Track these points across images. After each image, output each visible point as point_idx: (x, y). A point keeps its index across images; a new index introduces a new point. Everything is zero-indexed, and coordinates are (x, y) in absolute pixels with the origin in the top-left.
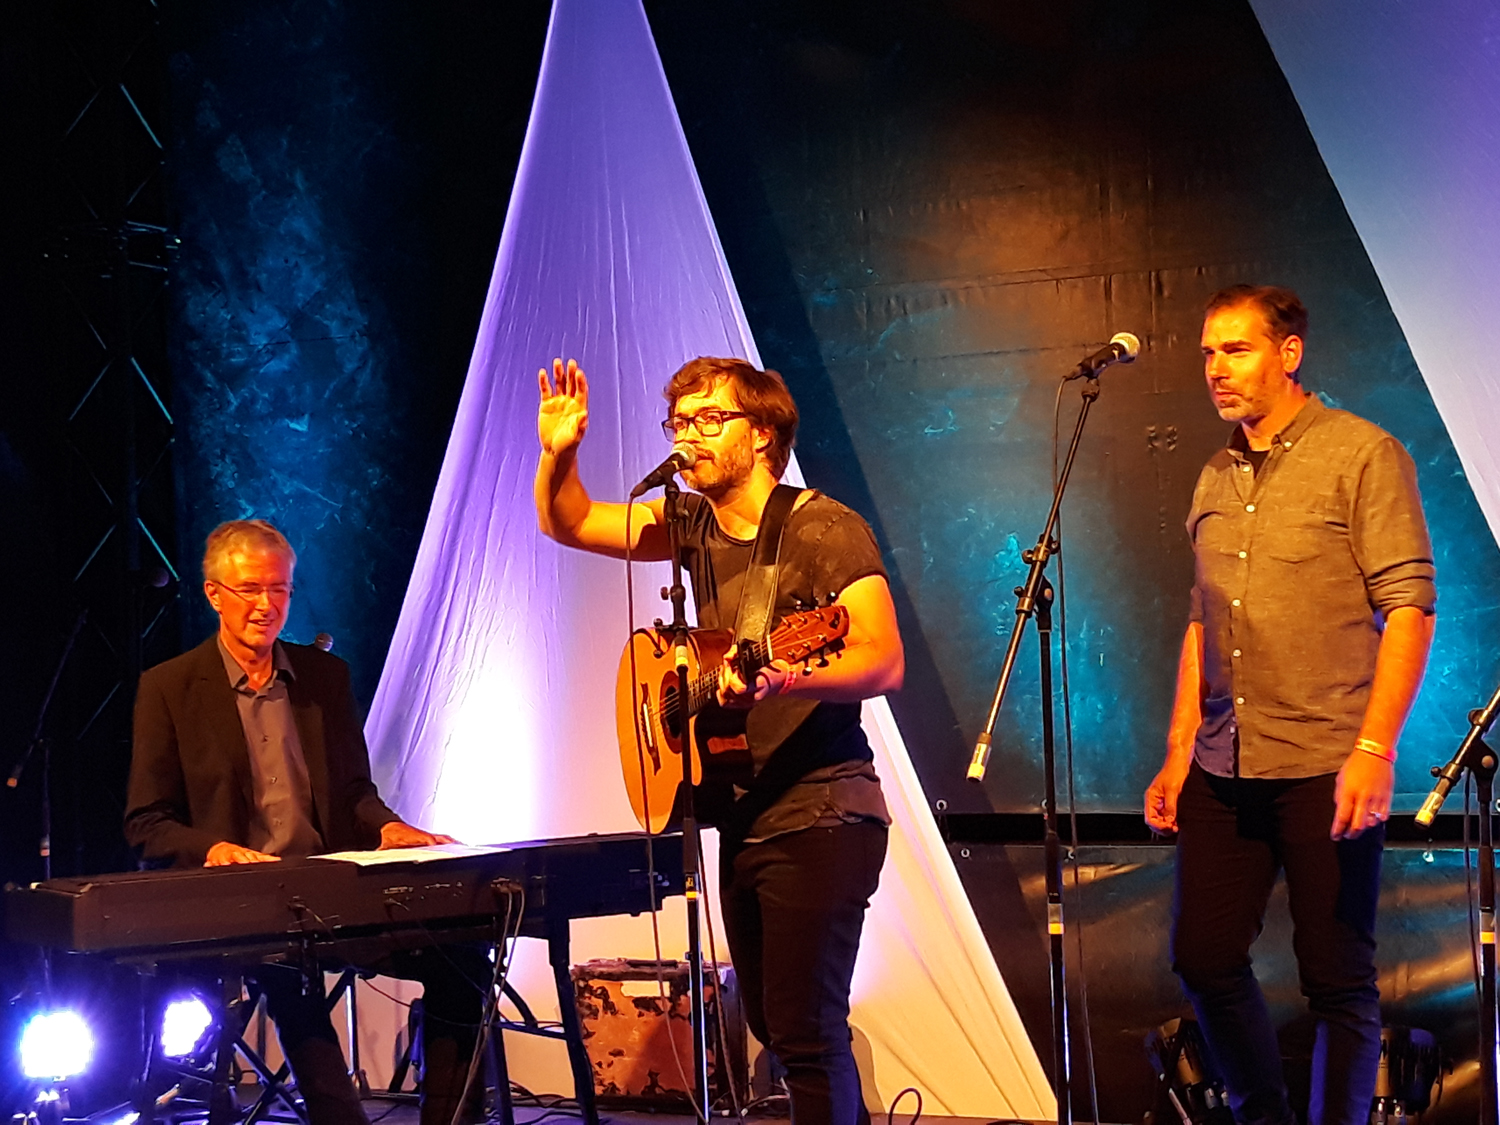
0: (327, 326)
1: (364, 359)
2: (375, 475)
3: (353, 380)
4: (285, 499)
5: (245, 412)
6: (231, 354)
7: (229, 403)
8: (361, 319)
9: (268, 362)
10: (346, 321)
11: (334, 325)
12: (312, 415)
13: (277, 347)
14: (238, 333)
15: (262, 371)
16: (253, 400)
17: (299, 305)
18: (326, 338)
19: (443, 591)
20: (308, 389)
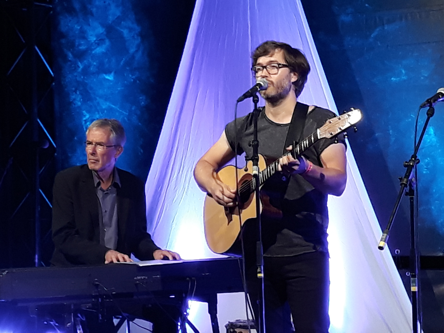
0: (122, 32)
1: (138, 47)
2: (143, 100)
3: (133, 57)
4: (103, 111)
5: (86, 72)
6: (80, 45)
7: (79, 67)
8: (137, 29)
9: (95, 48)
10: (130, 30)
11: (125, 32)
12: (115, 73)
13: (100, 42)
14: (83, 35)
15: (93, 52)
16: (89, 67)
17: (110, 22)
18: (121, 37)
19: (172, 152)
20: (114, 60)
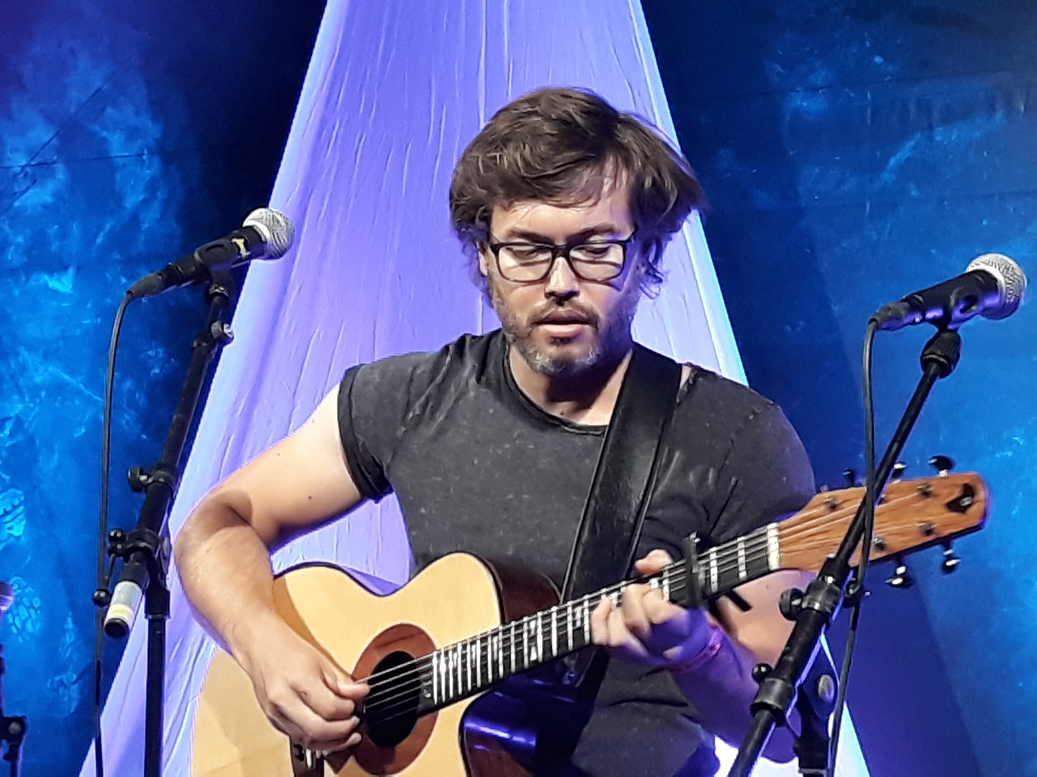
0: (104, 140)
1: (151, 188)
2: (157, 361)
3: (135, 220)
4: (35, 391)
8: (153, 130)
9: (24, 192)
10: (132, 134)
11: (116, 143)
12: (78, 270)
13: (39, 171)
15: (17, 204)
17: (72, 110)
18: (104, 158)
20: (75, 229)
